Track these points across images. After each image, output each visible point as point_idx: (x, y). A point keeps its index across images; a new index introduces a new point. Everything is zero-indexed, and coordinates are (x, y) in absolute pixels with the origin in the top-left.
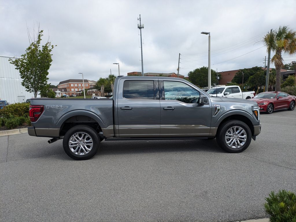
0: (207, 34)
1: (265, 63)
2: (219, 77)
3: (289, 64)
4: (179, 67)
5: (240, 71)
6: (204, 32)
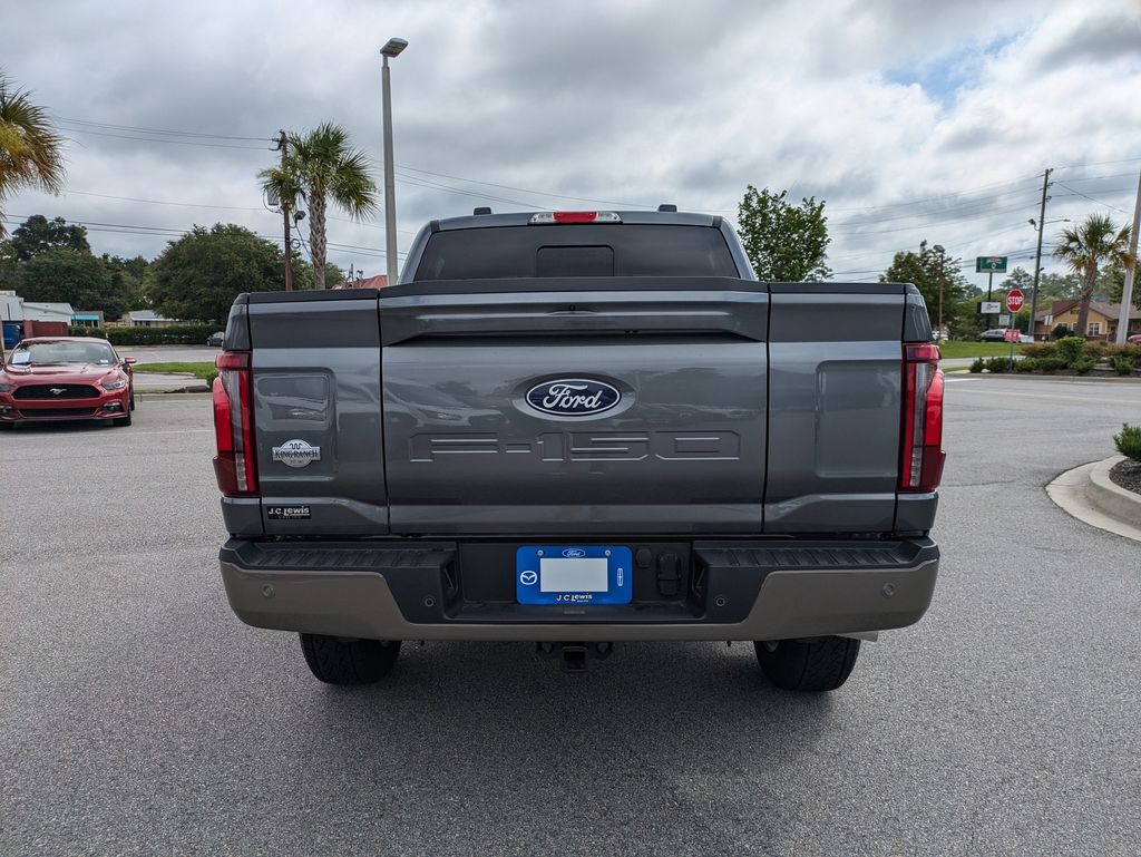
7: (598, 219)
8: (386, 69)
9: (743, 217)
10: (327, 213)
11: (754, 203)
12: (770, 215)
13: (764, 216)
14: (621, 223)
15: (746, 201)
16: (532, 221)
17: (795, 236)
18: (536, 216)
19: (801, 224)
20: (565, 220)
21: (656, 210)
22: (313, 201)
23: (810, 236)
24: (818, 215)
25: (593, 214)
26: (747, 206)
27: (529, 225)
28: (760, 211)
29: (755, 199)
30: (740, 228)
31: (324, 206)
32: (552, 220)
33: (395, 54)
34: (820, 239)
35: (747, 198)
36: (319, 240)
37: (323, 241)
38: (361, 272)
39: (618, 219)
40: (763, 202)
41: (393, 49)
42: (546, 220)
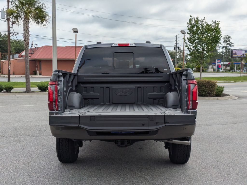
7: (130, 45)
9: (189, 27)
10: (30, 25)
11: (193, 22)
12: (200, 27)
13: (197, 27)
14: (136, 46)
15: (190, 22)
16: (112, 46)
17: (209, 34)
18: (113, 44)
19: (211, 30)
20: (121, 46)
22: (25, 20)
23: (215, 35)
24: (218, 27)
25: (129, 44)
26: (190, 23)
27: (111, 47)
28: (196, 25)
29: (193, 20)
30: (188, 31)
31: (29, 23)
32: (118, 45)
34: (219, 36)
35: (190, 20)
36: (27, 35)
37: (28, 36)
38: (37, 45)
39: (135, 45)
40: (197, 22)
42: (116, 45)
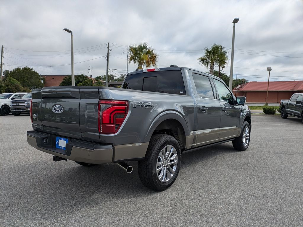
0: (69, 31)
1: (90, 72)
2: (42, 81)
3: (102, 76)
4: (1, 63)
5: (67, 76)
6: (68, 29)
7: (155, 70)
8: (234, 27)
14: (160, 71)
21: (169, 67)
32: (147, 71)
33: (236, 22)
41: (236, 21)
